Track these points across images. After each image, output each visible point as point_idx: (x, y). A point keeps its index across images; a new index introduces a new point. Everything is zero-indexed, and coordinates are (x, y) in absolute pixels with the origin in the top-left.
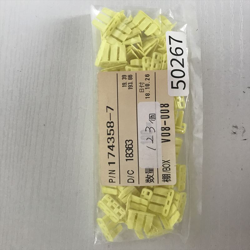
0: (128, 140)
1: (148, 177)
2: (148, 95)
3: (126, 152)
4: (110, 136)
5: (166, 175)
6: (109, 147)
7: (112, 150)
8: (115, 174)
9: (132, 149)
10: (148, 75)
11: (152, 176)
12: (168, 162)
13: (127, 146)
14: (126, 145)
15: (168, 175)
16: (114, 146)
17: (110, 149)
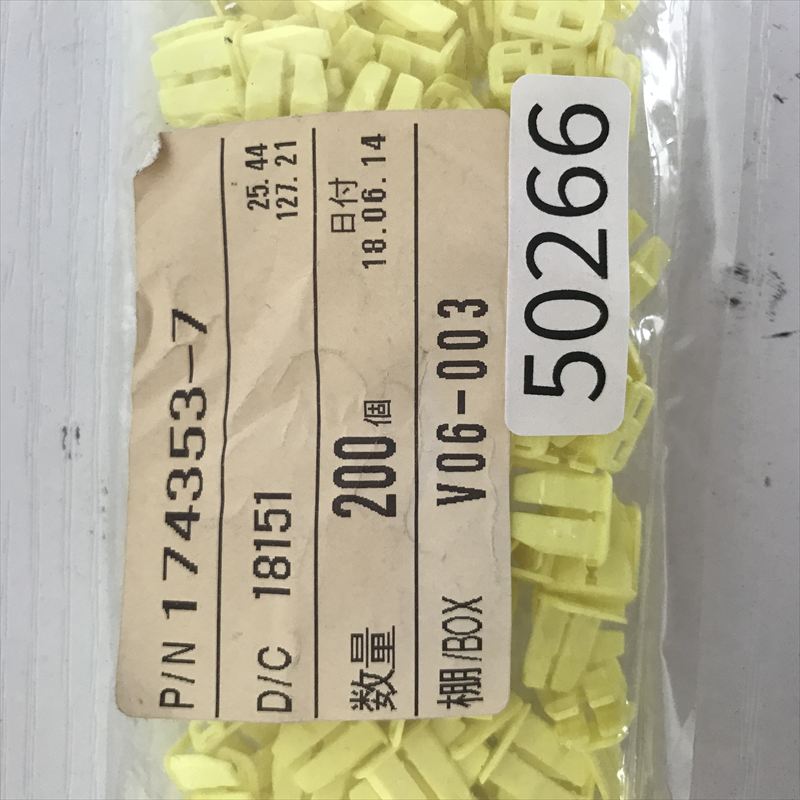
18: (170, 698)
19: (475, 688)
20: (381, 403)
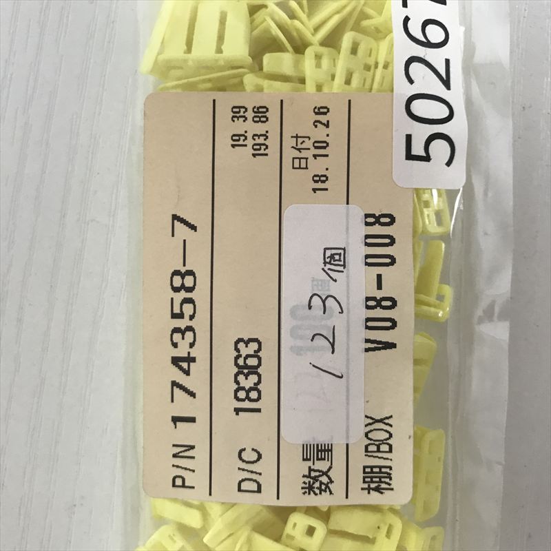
0: (246, 339)
1: (313, 474)
2: (320, 179)
3: (237, 382)
4: (182, 324)
5: (377, 470)
6: (176, 361)
7: (187, 373)
8: (193, 458)
9: (259, 370)
10: (325, 110)
11: (325, 470)
12: (386, 421)
13: (241, 362)
14: (237, 358)
15: (383, 470)
16: (194, 360)
17: (181, 368)
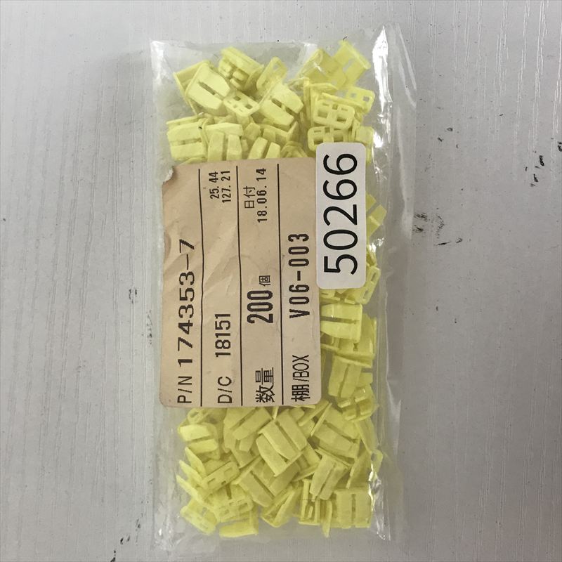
18: (182, 399)
19: (306, 393)
20: (266, 277)
